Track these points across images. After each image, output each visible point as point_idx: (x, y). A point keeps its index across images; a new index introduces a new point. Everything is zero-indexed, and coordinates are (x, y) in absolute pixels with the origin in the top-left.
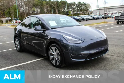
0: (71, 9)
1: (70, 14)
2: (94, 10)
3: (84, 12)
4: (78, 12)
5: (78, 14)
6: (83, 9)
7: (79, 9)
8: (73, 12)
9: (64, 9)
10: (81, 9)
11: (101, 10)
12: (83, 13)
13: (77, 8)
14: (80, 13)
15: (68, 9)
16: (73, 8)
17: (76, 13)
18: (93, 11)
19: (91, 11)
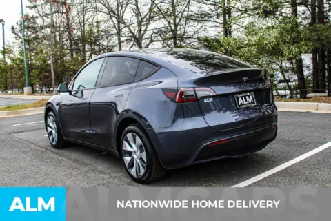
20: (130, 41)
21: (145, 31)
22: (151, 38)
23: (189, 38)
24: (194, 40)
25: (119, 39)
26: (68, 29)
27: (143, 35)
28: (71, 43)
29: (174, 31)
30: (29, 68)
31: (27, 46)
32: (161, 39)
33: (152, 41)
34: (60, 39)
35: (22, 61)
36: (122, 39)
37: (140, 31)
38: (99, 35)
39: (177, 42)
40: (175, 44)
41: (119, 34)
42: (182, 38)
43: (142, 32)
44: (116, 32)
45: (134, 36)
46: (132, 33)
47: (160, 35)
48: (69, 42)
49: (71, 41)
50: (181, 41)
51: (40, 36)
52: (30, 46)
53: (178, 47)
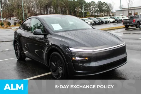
0: (90, 9)
1: (88, 15)
2: (116, 11)
3: (105, 13)
4: (98, 13)
5: (98, 16)
6: (104, 9)
7: (99, 10)
8: (92, 13)
9: (82, 9)
10: (102, 9)
11: (125, 11)
12: (104, 15)
13: (96, 9)
14: (100, 14)
15: (86, 9)
16: (92, 9)
17: (95, 14)
18: (115, 13)
19: (113, 12)
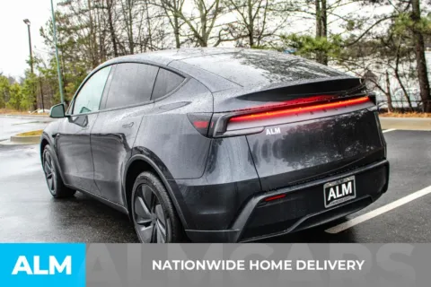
20: (192, 41)
21: (211, 27)
22: (219, 37)
23: (270, 35)
24: (276, 37)
25: (177, 40)
26: (112, 28)
27: (208, 33)
28: (115, 47)
29: (250, 27)
30: (63, 80)
31: (60, 53)
32: (232, 38)
33: (220, 41)
34: (101, 41)
35: (54, 72)
36: (182, 39)
37: (205, 27)
38: (150, 35)
39: (254, 40)
40: (252, 44)
41: (177, 33)
42: (260, 35)
43: (207, 29)
44: (173, 30)
45: (196, 35)
46: (194, 30)
47: (230, 32)
48: (112, 45)
49: (115, 44)
50: (259, 39)
51: (76, 38)
52: (63, 52)
53: (255, 48)
